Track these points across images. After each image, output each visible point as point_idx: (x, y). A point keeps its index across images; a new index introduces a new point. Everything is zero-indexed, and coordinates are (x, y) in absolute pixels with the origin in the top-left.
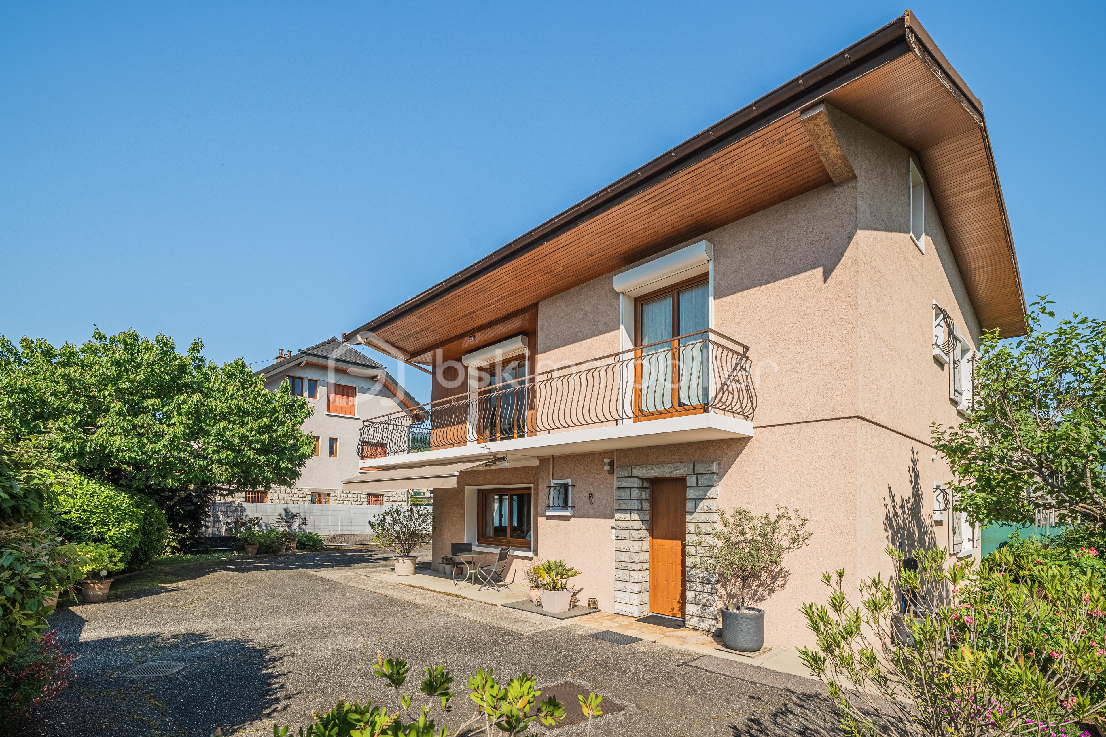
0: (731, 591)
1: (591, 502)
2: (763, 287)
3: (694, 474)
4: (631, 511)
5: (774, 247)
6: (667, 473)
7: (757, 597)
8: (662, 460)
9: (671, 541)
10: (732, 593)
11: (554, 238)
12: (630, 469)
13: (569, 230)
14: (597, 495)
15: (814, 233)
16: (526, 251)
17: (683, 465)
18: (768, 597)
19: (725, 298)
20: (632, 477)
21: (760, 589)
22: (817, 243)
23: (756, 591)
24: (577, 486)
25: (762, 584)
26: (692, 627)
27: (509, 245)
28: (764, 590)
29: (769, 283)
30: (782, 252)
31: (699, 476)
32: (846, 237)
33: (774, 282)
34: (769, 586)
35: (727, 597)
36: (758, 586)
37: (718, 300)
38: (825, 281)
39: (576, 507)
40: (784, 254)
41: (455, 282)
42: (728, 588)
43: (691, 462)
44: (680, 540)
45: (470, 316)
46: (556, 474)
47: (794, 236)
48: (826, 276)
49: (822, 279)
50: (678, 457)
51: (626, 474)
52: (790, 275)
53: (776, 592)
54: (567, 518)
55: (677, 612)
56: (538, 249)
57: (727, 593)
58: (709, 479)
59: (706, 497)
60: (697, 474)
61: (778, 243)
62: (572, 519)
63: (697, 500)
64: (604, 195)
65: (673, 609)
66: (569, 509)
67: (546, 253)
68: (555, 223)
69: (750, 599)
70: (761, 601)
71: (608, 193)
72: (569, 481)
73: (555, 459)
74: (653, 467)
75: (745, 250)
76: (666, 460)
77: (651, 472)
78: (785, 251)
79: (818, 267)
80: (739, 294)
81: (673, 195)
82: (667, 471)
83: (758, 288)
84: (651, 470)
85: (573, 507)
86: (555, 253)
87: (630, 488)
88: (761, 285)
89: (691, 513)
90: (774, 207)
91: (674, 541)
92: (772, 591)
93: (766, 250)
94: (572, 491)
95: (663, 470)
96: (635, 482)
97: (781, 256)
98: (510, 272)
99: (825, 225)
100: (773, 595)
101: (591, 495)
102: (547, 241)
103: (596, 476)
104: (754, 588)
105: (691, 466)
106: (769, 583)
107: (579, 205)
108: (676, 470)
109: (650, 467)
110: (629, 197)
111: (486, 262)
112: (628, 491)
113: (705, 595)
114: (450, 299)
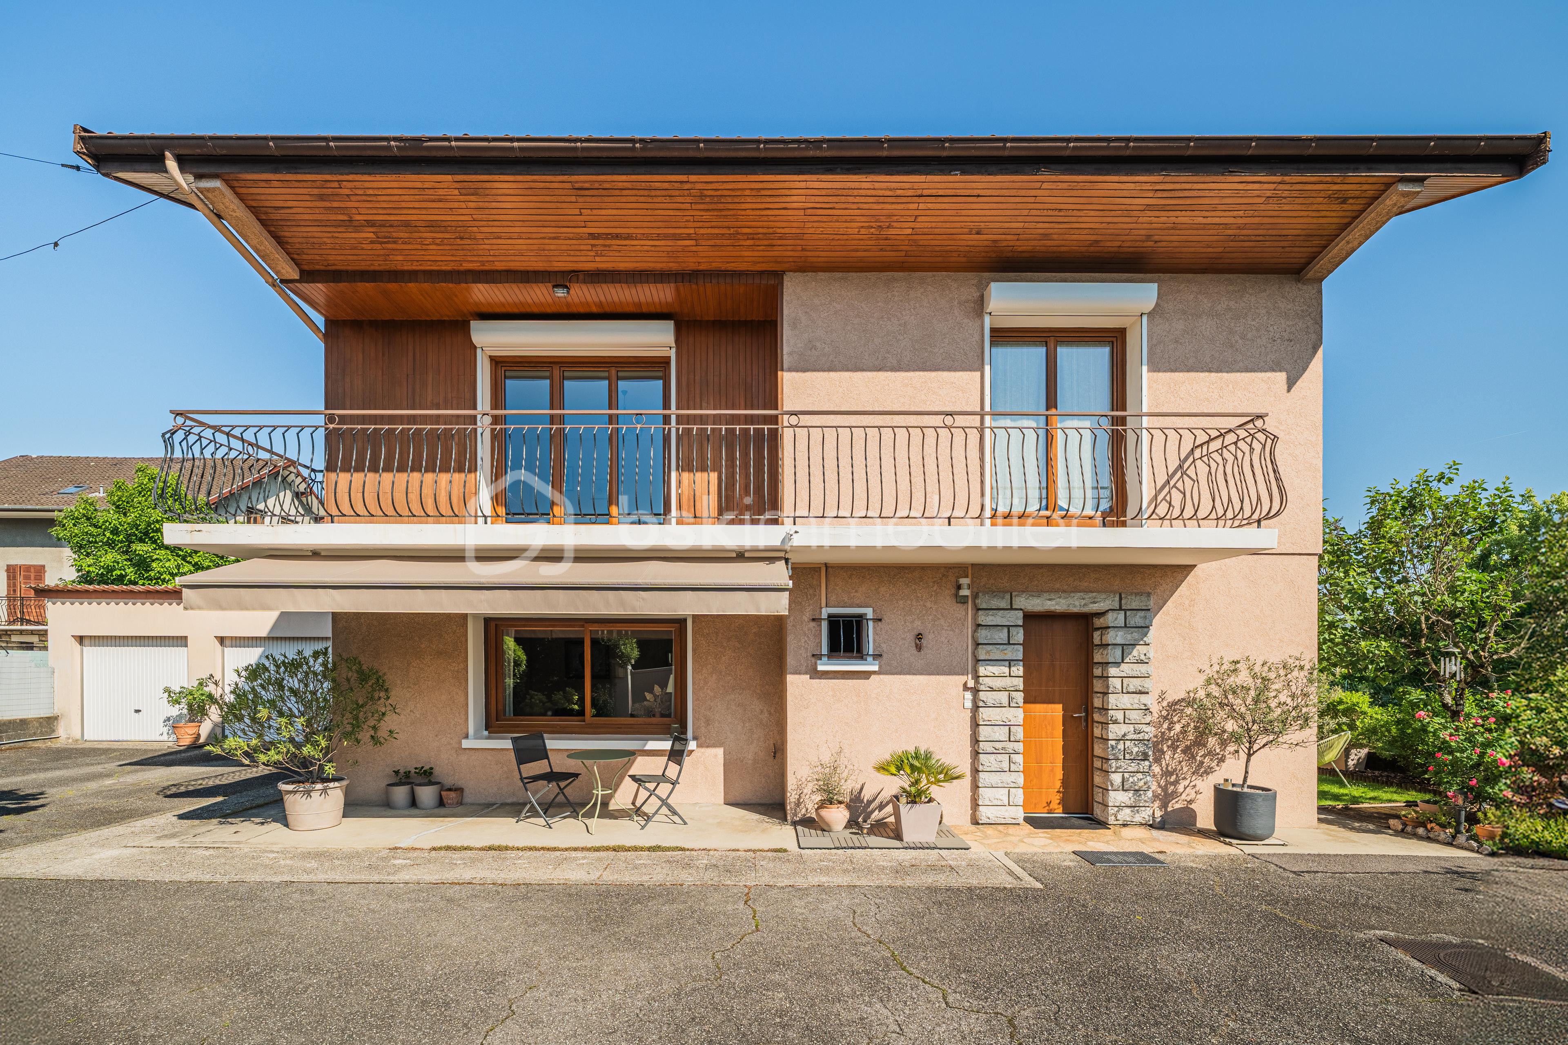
0: (1167, 765)
1: (919, 648)
2: (1213, 374)
3: (1121, 609)
4: (1010, 663)
5: (1227, 327)
6: (1075, 606)
7: (1203, 769)
8: (1057, 586)
9: (1045, 706)
10: (1169, 768)
11: (979, 173)
12: (1008, 596)
13: (1016, 173)
14: (931, 636)
15: (1275, 328)
16: (906, 168)
17: (1104, 596)
18: (1218, 768)
19: (1161, 374)
20: (1012, 609)
21: (1207, 760)
22: (1279, 341)
23: (1202, 763)
24: (886, 619)
25: (1210, 753)
26: (1121, 822)
27: (879, 140)
28: (1211, 760)
29: (1221, 371)
30: (1237, 338)
31: (1128, 613)
32: (1310, 346)
33: (1227, 372)
34: (1218, 754)
35: (1162, 776)
36: (1204, 756)
37: (1155, 374)
38: (1289, 391)
39: (885, 656)
40: (1240, 341)
41: (676, 154)
42: (1163, 763)
43: (1115, 593)
44: (1059, 703)
45: (608, 242)
46: (833, 598)
47: (1253, 323)
48: (1291, 384)
49: (1286, 387)
50: (1086, 584)
51: (1004, 604)
52: (1247, 370)
53: (1227, 761)
54: (866, 675)
55: (1056, 806)
56: (930, 178)
57: (1162, 770)
58: (1145, 617)
59: (1141, 642)
60: (1125, 610)
61: (1232, 325)
62: (873, 676)
63: (1126, 648)
64: (1120, 147)
65: (1049, 804)
66: (870, 659)
67: (926, 192)
68: (1004, 148)
69: (1193, 773)
70: (1208, 774)
71: (1127, 147)
72: (869, 612)
73: (830, 570)
74: (1052, 596)
75: (1190, 317)
76: (1066, 587)
77: (1049, 603)
78: (1241, 338)
79: (1280, 371)
80: (1181, 374)
81: (1188, 201)
82: (1077, 603)
83: (1207, 374)
84: (1050, 600)
85: (877, 656)
86: (940, 199)
87: (1008, 627)
88: (1210, 371)
89: (1117, 664)
90: (1227, 276)
91: (1050, 706)
92: (1222, 760)
93: (1217, 328)
94: (874, 628)
95: (1070, 601)
96: (1017, 618)
97: (1237, 342)
98: (824, 192)
99: (1288, 323)
100: (1224, 765)
101: (919, 637)
102: (963, 173)
103: (928, 604)
104: (1198, 758)
105: (1117, 598)
106: (1218, 751)
107: (1068, 140)
108: (1095, 603)
109: (1046, 595)
110: (1150, 172)
111: (798, 149)
112: (1006, 630)
113: (1140, 776)
114: (620, 185)
